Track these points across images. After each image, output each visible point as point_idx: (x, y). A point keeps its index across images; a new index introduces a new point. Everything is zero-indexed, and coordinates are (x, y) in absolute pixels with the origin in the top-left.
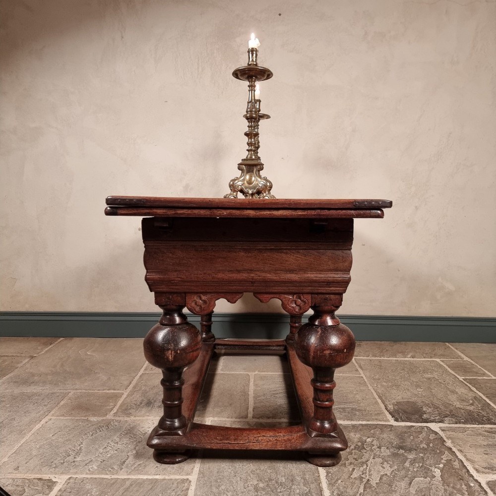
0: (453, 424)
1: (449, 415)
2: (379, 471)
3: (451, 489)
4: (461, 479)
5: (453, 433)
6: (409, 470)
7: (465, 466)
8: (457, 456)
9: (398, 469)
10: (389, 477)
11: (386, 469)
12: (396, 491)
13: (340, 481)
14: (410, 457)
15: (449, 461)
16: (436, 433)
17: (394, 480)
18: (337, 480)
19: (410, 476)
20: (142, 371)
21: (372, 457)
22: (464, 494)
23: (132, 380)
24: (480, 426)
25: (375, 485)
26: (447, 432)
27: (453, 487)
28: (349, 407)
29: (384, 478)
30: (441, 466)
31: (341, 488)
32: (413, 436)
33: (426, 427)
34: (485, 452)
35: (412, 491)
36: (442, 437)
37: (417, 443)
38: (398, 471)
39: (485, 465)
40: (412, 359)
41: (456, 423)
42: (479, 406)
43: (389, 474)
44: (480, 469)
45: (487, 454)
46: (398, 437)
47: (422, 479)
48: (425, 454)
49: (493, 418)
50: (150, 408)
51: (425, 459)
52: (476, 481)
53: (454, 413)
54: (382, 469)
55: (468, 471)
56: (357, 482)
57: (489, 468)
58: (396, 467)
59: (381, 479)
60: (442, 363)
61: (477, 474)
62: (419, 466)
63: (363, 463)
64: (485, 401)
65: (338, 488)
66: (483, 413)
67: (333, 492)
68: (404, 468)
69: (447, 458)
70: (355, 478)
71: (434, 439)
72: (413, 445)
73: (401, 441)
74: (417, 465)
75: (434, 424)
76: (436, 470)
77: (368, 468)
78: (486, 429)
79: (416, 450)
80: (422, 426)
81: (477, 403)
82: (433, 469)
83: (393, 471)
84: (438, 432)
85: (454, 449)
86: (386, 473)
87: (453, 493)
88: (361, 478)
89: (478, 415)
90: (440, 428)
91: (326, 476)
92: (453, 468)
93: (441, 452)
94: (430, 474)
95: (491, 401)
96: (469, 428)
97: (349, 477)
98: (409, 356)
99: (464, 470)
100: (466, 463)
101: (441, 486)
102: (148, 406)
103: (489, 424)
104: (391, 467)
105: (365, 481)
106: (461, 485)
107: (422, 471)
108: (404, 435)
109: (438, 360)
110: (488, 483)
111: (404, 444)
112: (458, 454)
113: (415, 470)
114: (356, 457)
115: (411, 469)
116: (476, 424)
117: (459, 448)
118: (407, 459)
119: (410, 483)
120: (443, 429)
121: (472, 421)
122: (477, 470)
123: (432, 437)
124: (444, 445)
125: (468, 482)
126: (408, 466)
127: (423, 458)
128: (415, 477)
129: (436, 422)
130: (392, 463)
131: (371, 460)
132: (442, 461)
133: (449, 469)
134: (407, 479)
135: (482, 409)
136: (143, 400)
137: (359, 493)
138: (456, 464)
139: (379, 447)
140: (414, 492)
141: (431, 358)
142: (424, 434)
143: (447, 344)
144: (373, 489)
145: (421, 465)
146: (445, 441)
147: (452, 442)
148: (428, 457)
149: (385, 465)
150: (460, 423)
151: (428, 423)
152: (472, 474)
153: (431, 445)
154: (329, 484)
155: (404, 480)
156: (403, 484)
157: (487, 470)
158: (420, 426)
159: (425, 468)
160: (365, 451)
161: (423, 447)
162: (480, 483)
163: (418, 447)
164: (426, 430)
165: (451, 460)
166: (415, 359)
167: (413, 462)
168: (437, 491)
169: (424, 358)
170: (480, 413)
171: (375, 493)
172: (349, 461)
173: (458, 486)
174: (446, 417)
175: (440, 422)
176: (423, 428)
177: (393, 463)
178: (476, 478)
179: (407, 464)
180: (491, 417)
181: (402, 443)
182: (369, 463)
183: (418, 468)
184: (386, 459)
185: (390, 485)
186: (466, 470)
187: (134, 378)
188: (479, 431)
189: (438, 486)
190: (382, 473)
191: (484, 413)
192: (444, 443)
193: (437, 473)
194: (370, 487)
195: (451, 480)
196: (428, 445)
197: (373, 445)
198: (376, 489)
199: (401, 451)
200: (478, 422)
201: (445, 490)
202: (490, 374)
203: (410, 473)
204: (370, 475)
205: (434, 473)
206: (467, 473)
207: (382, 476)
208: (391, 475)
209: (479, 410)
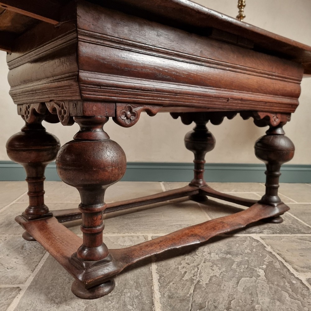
0: (271, 234)
1: (267, 228)
2: (209, 273)
3: (276, 287)
4: (283, 277)
5: (271, 241)
6: (236, 271)
7: (285, 266)
8: (277, 259)
9: (226, 271)
10: (218, 278)
11: (215, 271)
12: (224, 291)
13: (171, 284)
14: (237, 260)
15: (270, 263)
16: (258, 241)
17: (222, 280)
18: (169, 283)
19: (237, 276)
20: (14, 202)
21: (203, 261)
22: (288, 290)
23: (2, 208)
24: (293, 235)
25: (204, 286)
26: (267, 240)
27: (278, 285)
28: (185, 224)
29: (214, 279)
30: (264, 267)
31: (172, 290)
32: (238, 243)
33: (249, 237)
34: (301, 255)
35: (240, 289)
36: (263, 244)
37: (242, 249)
38: (226, 273)
39: (302, 264)
40: (235, 193)
41: (273, 233)
42: (290, 221)
43: (218, 276)
44: (299, 268)
45: (302, 256)
46: (226, 245)
47: (248, 278)
48: (249, 257)
49: (302, 229)
50: (8, 228)
51: (250, 262)
52: (298, 278)
53: (271, 227)
54: (211, 271)
55: (289, 270)
56: (188, 283)
57: (306, 268)
58: (224, 269)
59: (210, 279)
60: (258, 195)
61: (297, 273)
62: (245, 267)
63: (195, 266)
64: (294, 218)
65: (170, 290)
66: (293, 226)
67: (164, 294)
68: (232, 270)
69: (269, 260)
70: (186, 280)
71: (256, 246)
72: (238, 251)
73: (229, 248)
74: (243, 267)
75: (255, 234)
76: (260, 270)
77: (199, 271)
78: (299, 237)
79: (241, 254)
80: (245, 237)
81: (288, 220)
82: (257, 269)
83: (222, 272)
84: (260, 240)
85: (274, 253)
86: (215, 274)
87: (278, 290)
88: (192, 280)
89: (290, 227)
90: (260, 237)
91: (159, 280)
92: (275, 268)
93: (263, 255)
94: (255, 274)
95: (298, 218)
96: (284, 237)
97: (181, 279)
98: (233, 191)
99: (285, 270)
100: (286, 264)
101: (265, 284)
102: (7, 227)
103: (299, 233)
104: (220, 269)
105: (195, 282)
106: (285, 283)
107: (248, 272)
108: (231, 243)
109: (255, 193)
110: (308, 280)
111: (231, 250)
112: (278, 256)
113: (242, 271)
114: (188, 262)
115: (238, 270)
116: (289, 234)
117: (278, 252)
118: (234, 262)
119: (238, 283)
120: (263, 238)
121: (286, 232)
122: (297, 270)
123: (255, 244)
124: (265, 250)
125: (290, 279)
126: (235, 268)
127: (248, 261)
128: (242, 277)
129: (257, 233)
130: (220, 266)
131: (202, 264)
132: (265, 263)
133: (272, 269)
134: (234, 279)
135: (292, 223)
136: (4, 222)
137: (190, 293)
138: (277, 265)
139: (210, 253)
140: (241, 291)
141: (249, 191)
142: (247, 242)
143: (260, 184)
144: (203, 289)
145: (246, 266)
146: (265, 247)
147: (272, 248)
148: (252, 260)
149: (215, 267)
150: (276, 233)
151: (250, 233)
152: (292, 272)
153: (254, 250)
154: (161, 286)
155: (232, 280)
156: (231, 283)
157: (305, 269)
158: (244, 237)
159: (251, 269)
160: (197, 257)
161: (248, 252)
162: (301, 280)
163: (243, 252)
164: (249, 239)
165: (272, 262)
166: (237, 193)
167: (239, 264)
168: (263, 289)
169: (244, 191)
170: (291, 226)
171: (204, 293)
172: (182, 266)
173: (282, 284)
174: (265, 229)
175: (260, 233)
176: (246, 238)
177: (222, 266)
178: (296, 276)
179: (234, 266)
180: (300, 228)
181: (229, 249)
182: (200, 267)
183: (244, 269)
184: (216, 262)
185: (219, 285)
186: (287, 270)
187: (4, 207)
188: (293, 239)
189: (263, 284)
190: (212, 275)
191: (295, 226)
192: (265, 249)
193: (262, 273)
194: (200, 287)
195: (275, 278)
196: (252, 250)
197: (204, 252)
198: (205, 289)
199: (229, 256)
200: (290, 232)
201: (271, 288)
202: (294, 201)
203: (237, 273)
204: (200, 277)
205: (258, 273)
206: (288, 272)
207: (212, 277)
208: (219, 276)
209: (290, 224)
